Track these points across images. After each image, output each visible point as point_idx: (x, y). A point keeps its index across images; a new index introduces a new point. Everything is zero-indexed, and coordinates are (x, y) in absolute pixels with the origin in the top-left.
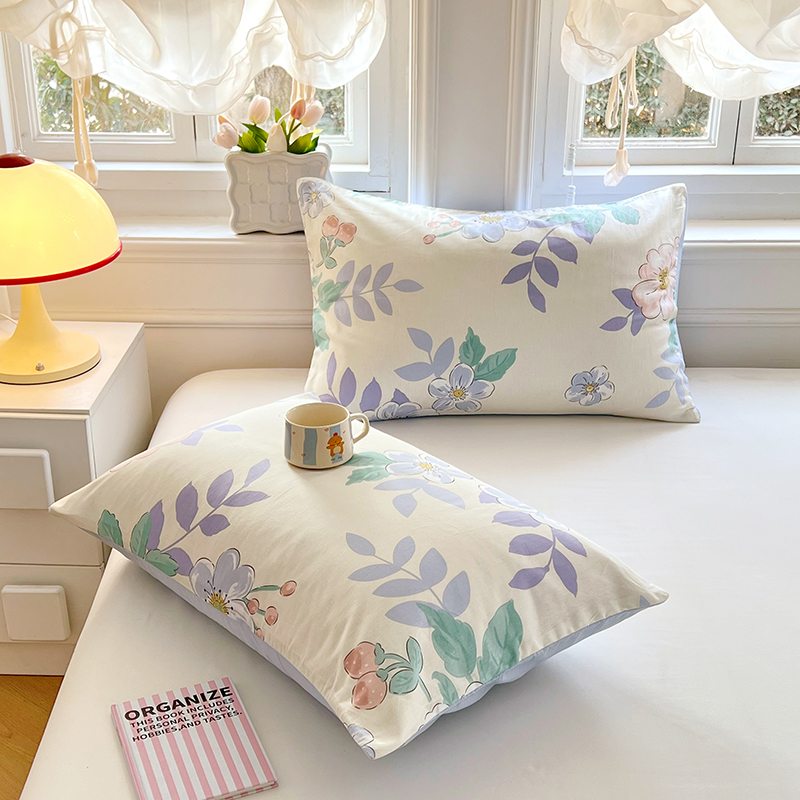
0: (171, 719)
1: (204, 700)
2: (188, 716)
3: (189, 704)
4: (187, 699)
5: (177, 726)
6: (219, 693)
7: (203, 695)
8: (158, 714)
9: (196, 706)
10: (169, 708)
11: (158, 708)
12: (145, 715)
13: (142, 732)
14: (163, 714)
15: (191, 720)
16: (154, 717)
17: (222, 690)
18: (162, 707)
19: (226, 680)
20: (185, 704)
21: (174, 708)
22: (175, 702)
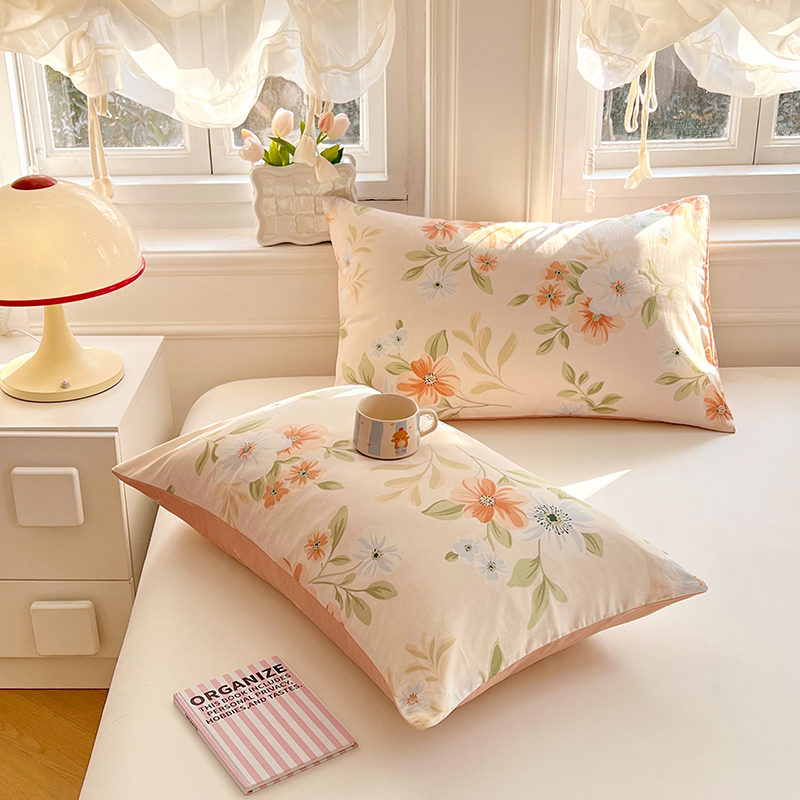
0: (236, 699)
1: (262, 678)
2: (252, 695)
3: (249, 684)
4: (245, 679)
5: (245, 705)
6: (273, 671)
7: (258, 674)
8: (222, 697)
9: (256, 684)
10: (231, 691)
11: (220, 690)
12: (210, 699)
13: (214, 715)
14: (226, 696)
15: (256, 699)
16: (219, 700)
17: (275, 667)
18: (224, 690)
19: (275, 658)
20: (244, 684)
21: (235, 689)
22: (234, 683)
